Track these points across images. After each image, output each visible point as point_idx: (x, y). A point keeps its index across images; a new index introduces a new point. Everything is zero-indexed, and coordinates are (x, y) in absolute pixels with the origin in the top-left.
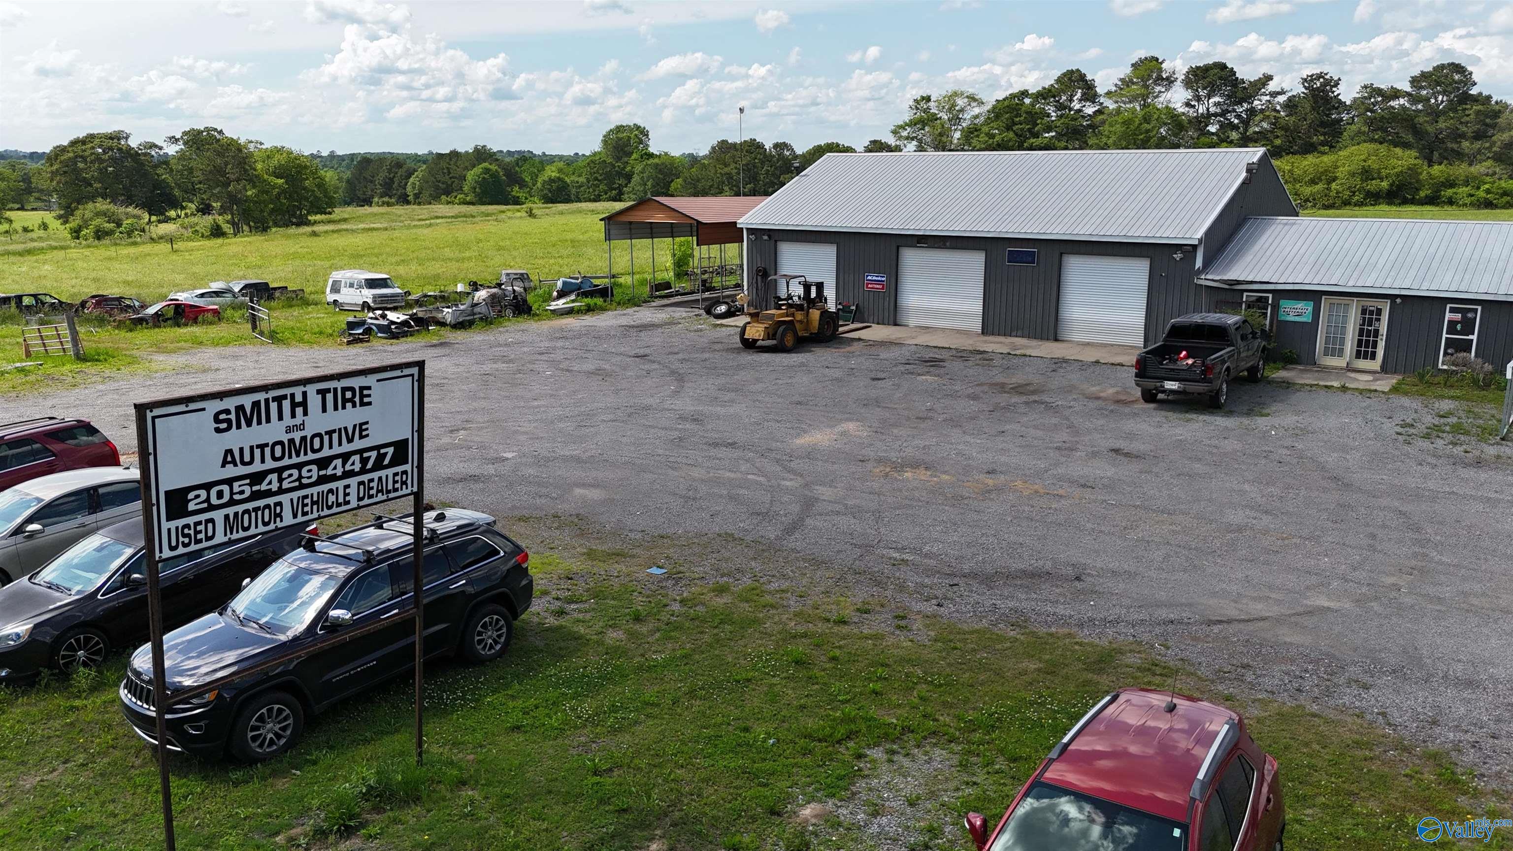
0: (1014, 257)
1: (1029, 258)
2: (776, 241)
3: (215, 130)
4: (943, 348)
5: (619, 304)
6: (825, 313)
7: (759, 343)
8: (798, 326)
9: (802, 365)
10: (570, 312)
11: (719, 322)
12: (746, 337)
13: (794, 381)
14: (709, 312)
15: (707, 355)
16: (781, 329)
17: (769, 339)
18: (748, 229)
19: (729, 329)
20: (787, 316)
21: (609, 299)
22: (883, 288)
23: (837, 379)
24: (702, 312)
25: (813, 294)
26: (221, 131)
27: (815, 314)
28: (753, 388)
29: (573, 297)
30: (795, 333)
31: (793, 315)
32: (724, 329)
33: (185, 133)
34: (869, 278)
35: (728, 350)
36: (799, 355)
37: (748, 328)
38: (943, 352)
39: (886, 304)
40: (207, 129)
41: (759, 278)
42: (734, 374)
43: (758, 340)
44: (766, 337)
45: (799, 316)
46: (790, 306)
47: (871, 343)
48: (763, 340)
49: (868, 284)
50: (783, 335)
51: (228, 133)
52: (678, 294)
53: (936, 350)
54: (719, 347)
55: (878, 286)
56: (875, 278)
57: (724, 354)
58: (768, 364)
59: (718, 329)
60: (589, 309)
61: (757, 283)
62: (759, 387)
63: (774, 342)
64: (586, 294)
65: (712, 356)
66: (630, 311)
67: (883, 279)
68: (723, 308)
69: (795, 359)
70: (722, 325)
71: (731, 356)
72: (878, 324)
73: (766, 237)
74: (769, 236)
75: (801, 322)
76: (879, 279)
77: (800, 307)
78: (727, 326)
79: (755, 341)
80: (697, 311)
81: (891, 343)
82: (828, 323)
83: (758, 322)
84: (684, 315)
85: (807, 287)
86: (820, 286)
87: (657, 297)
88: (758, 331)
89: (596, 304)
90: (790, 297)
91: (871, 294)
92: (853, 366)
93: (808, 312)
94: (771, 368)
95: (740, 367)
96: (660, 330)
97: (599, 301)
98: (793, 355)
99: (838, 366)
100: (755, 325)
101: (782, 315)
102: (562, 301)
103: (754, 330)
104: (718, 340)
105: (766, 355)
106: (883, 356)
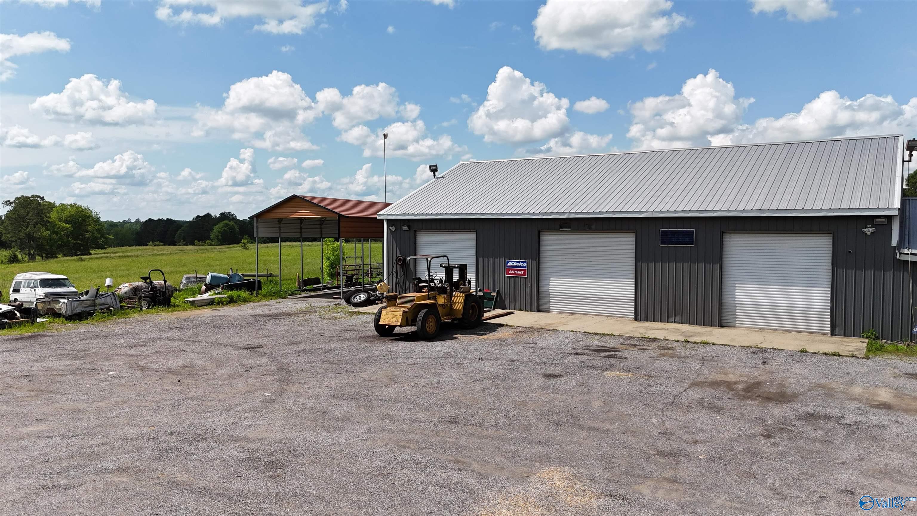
0: (667, 238)
1: (687, 238)
2: (415, 231)
3: (39, 197)
4: (604, 335)
5: (264, 296)
6: (469, 297)
7: (397, 330)
8: (440, 309)
9: (449, 356)
10: (210, 303)
11: (356, 310)
12: (381, 323)
13: (441, 380)
14: (348, 301)
15: (332, 345)
16: (422, 313)
17: (408, 325)
18: (388, 221)
19: (366, 316)
20: (429, 299)
21: (255, 292)
22: (524, 274)
23: (498, 376)
24: (343, 301)
25: (456, 277)
26: (43, 197)
27: (459, 298)
28: (384, 393)
29: (220, 290)
30: (438, 318)
31: (435, 298)
32: (361, 317)
33: (17, 199)
34: (510, 264)
35: (360, 338)
36: (442, 343)
37: (383, 313)
38: (610, 340)
39: (528, 290)
40: (33, 196)
41: (399, 267)
42: (361, 370)
43: (396, 326)
44: (405, 323)
45: (441, 300)
46: (431, 289)
47: (520, 329)
48: (401, 326)
49: (508, 270)
50: (425, 318)
51: (47, 199)
52: (325, 288)
53: (598, 337)
54: (348, 335)
55: (519, 272)
56: (515, 264)
57: (354, 343)
58: (406, 355)
59: (355, 316)
60: (231, 301)
61: (397, 273)
62: (392, 390)
63: (413, 328)
64: (231, 288)
65: (339, 345)
66: (273, 302)
67: (525, 265)
68: (362, 297)
69: (439, 349)
70: (360, 313)
71: (362, 345)
72: (520, 310)
73: (405, 228)
74: (409, 227)
75: (443, 305)
76: (520, 264)
77: (442, 290)
78: (364, 313)
79: (393, 327)
80: (338, 301)
81: (543, 329)
82: (473, 307)
83: (395, 305)
84: (325, 304)
85: (449, 270)
86: (463, 269)
87: (303, 291)
88: (395, 316)
89: (239, 296)
90: (432, 280)
91: (512, 280)
92: (512, 357)
93: (451, 296)
94: (410, 361)
95: (372, 360)
96: (292, 318)
97: (243, 294)
98: (436, 343)
99: (493, 357)
100: (393, 309)
101: (423, 298)
102: (208, 294)
103: (390, 315)
104: (351, 328)
105: (405, 344)
106: (542, 344)
